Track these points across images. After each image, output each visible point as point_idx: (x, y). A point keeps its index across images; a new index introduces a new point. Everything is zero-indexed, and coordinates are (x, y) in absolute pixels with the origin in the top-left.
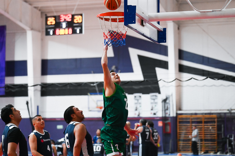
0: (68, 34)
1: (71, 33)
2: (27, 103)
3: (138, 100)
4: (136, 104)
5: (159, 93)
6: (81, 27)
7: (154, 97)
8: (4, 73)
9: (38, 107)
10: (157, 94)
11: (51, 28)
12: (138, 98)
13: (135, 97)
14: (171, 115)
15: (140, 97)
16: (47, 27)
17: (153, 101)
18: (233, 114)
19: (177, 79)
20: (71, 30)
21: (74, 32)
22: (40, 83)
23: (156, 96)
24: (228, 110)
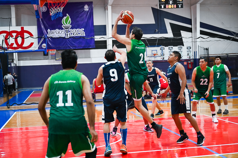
0: (174, 8)
1: (175, 7)
3: (171, 50)
4: (170, 52)
5: (183, 46)
6: (182, 4)
7: (180, 48)
10: (182, 46)
11: (162, 4)
12: (171, 49)
13: (169, 48)
14: (191, 58)
15: (172, 48)
16: (160, 3)
17: (180, 50)
18: (229, 56)
19: (201, 37)
20: (175, 6)
21: (177, 7)
23: (181, 47)
24: (227, 54)
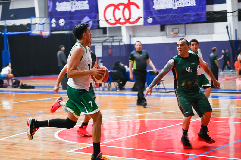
2: (227, 27)
8: (205, 2)
9: (236, 30)
22: (237, 10)
